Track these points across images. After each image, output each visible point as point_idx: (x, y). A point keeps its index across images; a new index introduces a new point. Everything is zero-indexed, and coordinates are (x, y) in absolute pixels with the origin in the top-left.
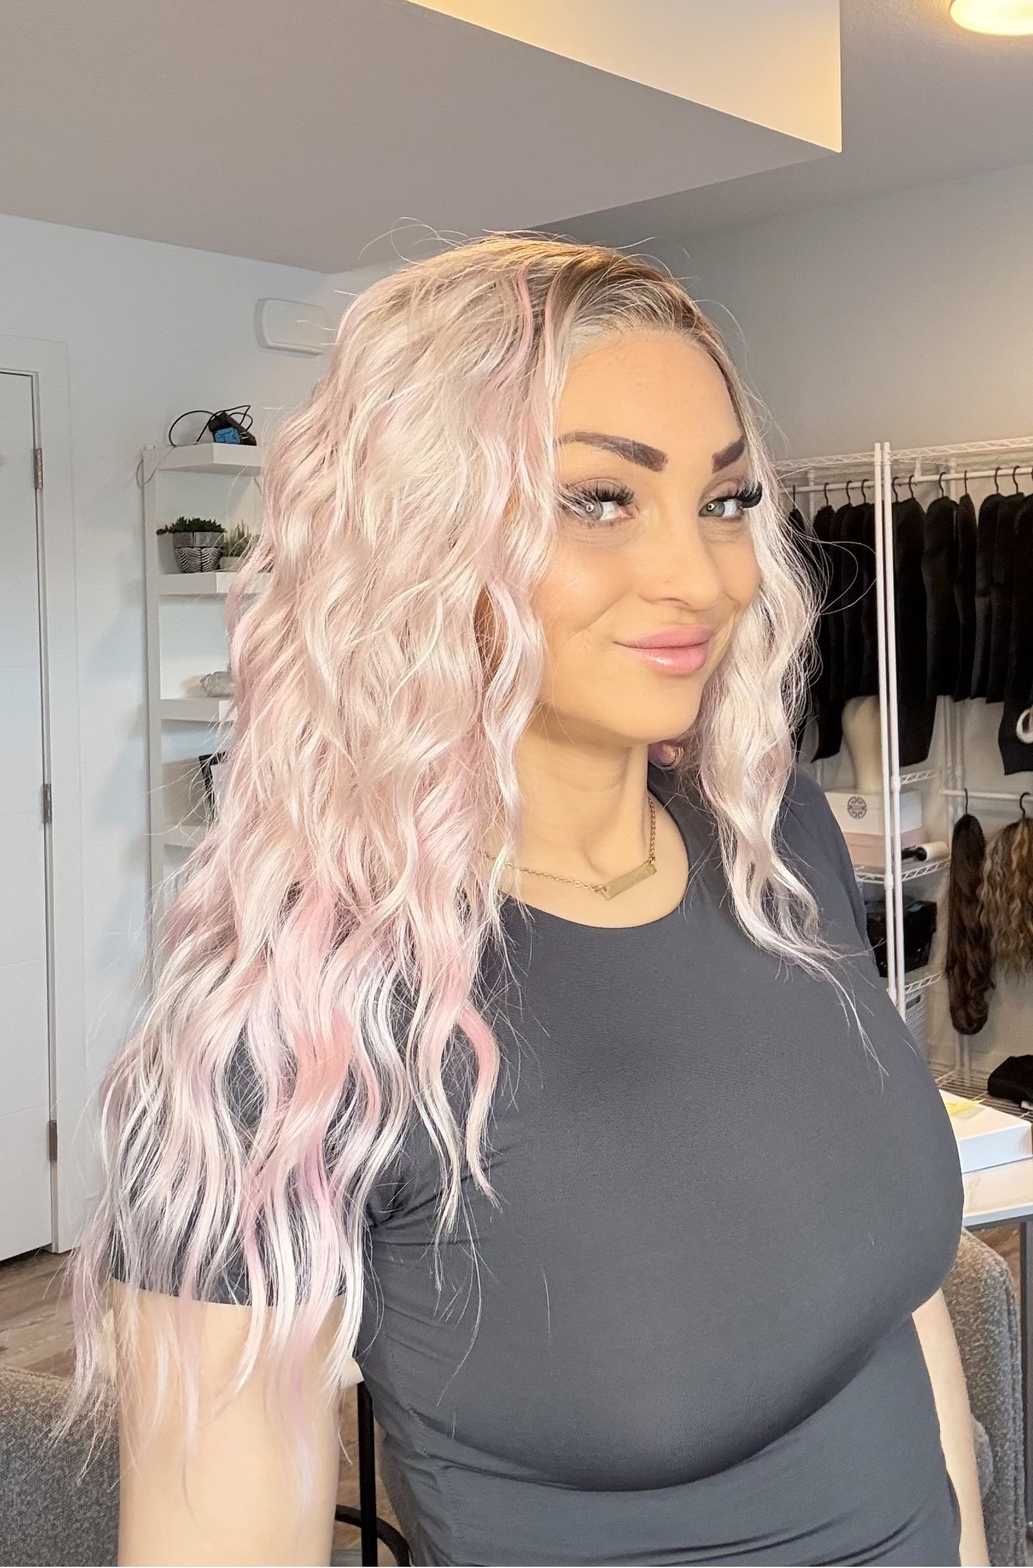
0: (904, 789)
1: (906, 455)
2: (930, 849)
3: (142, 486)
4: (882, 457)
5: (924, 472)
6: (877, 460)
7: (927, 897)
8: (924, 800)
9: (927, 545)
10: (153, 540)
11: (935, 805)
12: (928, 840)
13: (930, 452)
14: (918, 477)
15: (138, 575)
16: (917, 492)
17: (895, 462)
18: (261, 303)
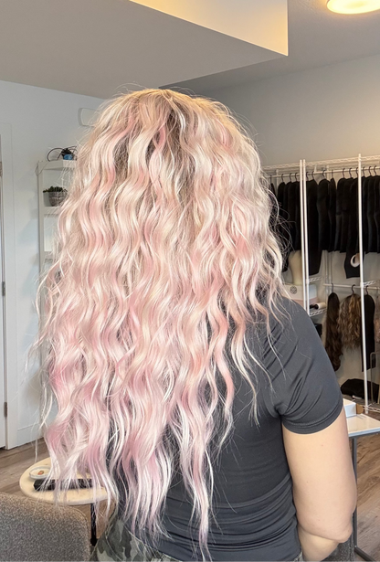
0: (310, 284)
1: (311, 164)
2: (319, 305)
3: (38, 176)
4: (302, 165)
5: (318, 170)
6: (301, 165)
7: (319, 322)
8: (318, 288)
9: (319, 196)
10: (42, 194)
11: (322, 289)
12: (319, 302)
13: (320, 163)
14: (315, 172)
15: (36, 207)
16: (315, 177)
17: (307, 167)
18: (80, 109)
